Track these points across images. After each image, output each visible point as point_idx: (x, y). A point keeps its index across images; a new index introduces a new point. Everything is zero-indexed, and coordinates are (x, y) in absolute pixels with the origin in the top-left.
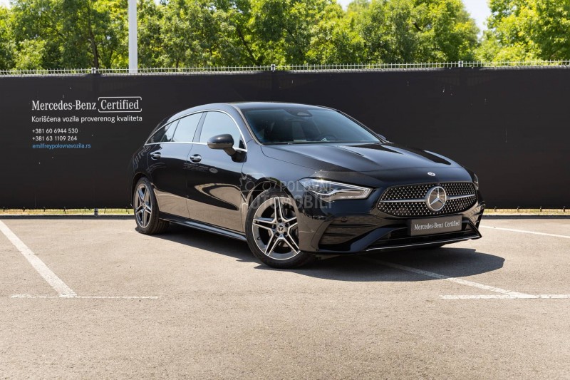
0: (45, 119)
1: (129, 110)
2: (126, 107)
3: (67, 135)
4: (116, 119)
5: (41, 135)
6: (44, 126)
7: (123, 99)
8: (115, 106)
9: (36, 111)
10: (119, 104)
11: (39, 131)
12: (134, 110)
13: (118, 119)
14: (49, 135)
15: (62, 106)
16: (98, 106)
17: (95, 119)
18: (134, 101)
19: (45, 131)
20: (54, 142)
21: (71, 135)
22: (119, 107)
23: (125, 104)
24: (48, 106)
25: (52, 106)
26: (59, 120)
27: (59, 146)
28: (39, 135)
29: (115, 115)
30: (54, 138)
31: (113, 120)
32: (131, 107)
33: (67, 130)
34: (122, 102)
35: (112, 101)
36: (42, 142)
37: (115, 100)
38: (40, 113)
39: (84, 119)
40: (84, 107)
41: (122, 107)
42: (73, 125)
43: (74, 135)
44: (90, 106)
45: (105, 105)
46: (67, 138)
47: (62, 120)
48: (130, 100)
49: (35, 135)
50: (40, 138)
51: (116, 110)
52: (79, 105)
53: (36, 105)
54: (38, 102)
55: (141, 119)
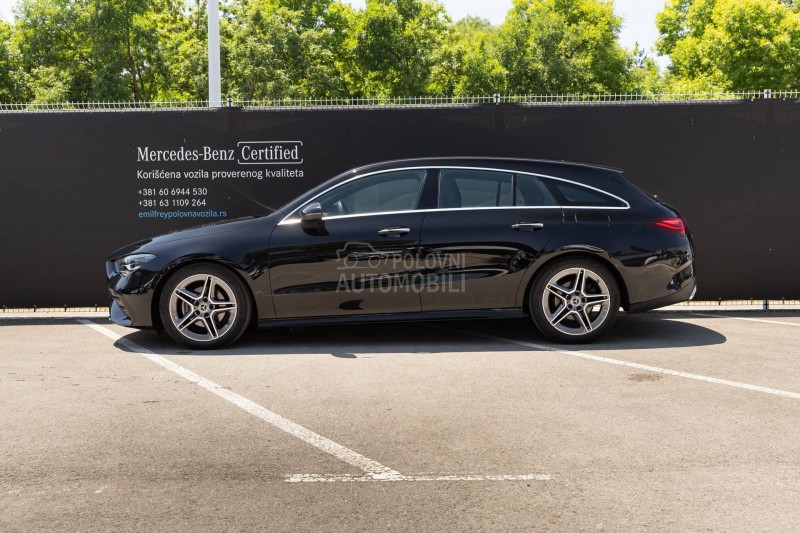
0: (157, 175)
1: (284, 160)
2: (279, 156)
3: (190, 197)
4: (264, 174)
5: (152, 197)
6: (156, 184)
7: (274, 145)
8: (263, 154)
9: (143, 162)
10: (269, 153)
11: (149, 192)
12: (291, 160)
13: (267, 174)
14: (164, 197)
15: (183, 155)
16: (237, 155)
17: (233, 174)
18: (291, 147)
19: (157, 192)
20: (171, 208)
21: (197, 197)
22: (269, 156)
23: (278, 153)
24: (161, 155)
25: (168, 155)
26: (178, 175)
27: (178, 214)
28: (148, 198)
29: (262, 168)
30: (171, 203)
31: (259, 175)
32: (287, 156)
33: (191, 191)
34: (273, 149)
35: (258, 147)
36: (153, 208)
37: (263, 147)
38: (149, 166)
39: (215, 175)
40: (216, 157)
41: (274, 156)
42: (200, 183)
43: (201, 198)
44: (224, 155)
45: (247, 153)
46: (191, 203)
47: (182, 175)
48: (285, 147)
49: (142, 198)
50: (149, 203)
51: (264, 160)
52: (209, 154)
53: (144, 154)
54: (146, 149)
55: (302, 174)
